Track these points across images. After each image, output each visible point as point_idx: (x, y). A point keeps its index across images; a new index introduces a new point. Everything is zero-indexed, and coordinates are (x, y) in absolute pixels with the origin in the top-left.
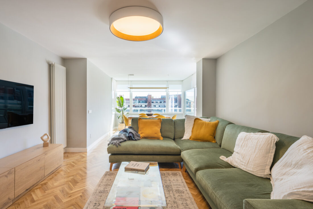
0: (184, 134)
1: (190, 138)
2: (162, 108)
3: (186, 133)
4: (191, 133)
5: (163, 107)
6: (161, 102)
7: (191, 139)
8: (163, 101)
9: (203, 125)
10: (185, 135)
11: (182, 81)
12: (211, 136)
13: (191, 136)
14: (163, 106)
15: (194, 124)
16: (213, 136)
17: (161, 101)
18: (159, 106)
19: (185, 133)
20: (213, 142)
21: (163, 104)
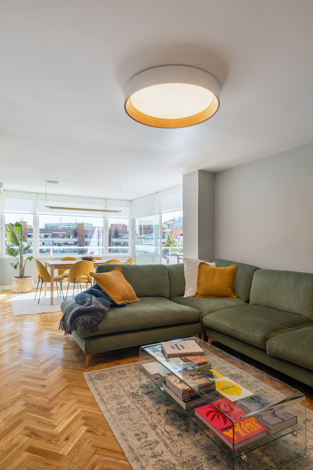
0: (185, 288)
1: (196, 295)
2: (48, 248)
3: (188, 287)
4: (196, 286)
5: (50, 245)
6: (46, 236)
7: (199, 295)
8: (51, 234)
9: (215, 273)
10: (187, 290)
11: (131, 201)
12: (230, 289)
13: (197, 291)
14: (52, 243)
15: (199, 272)
16: (232, 289)
17: (46, 234)
18: (43, 244)
19: (186, 286)
20: (233, 296)
21: (52, 239)
